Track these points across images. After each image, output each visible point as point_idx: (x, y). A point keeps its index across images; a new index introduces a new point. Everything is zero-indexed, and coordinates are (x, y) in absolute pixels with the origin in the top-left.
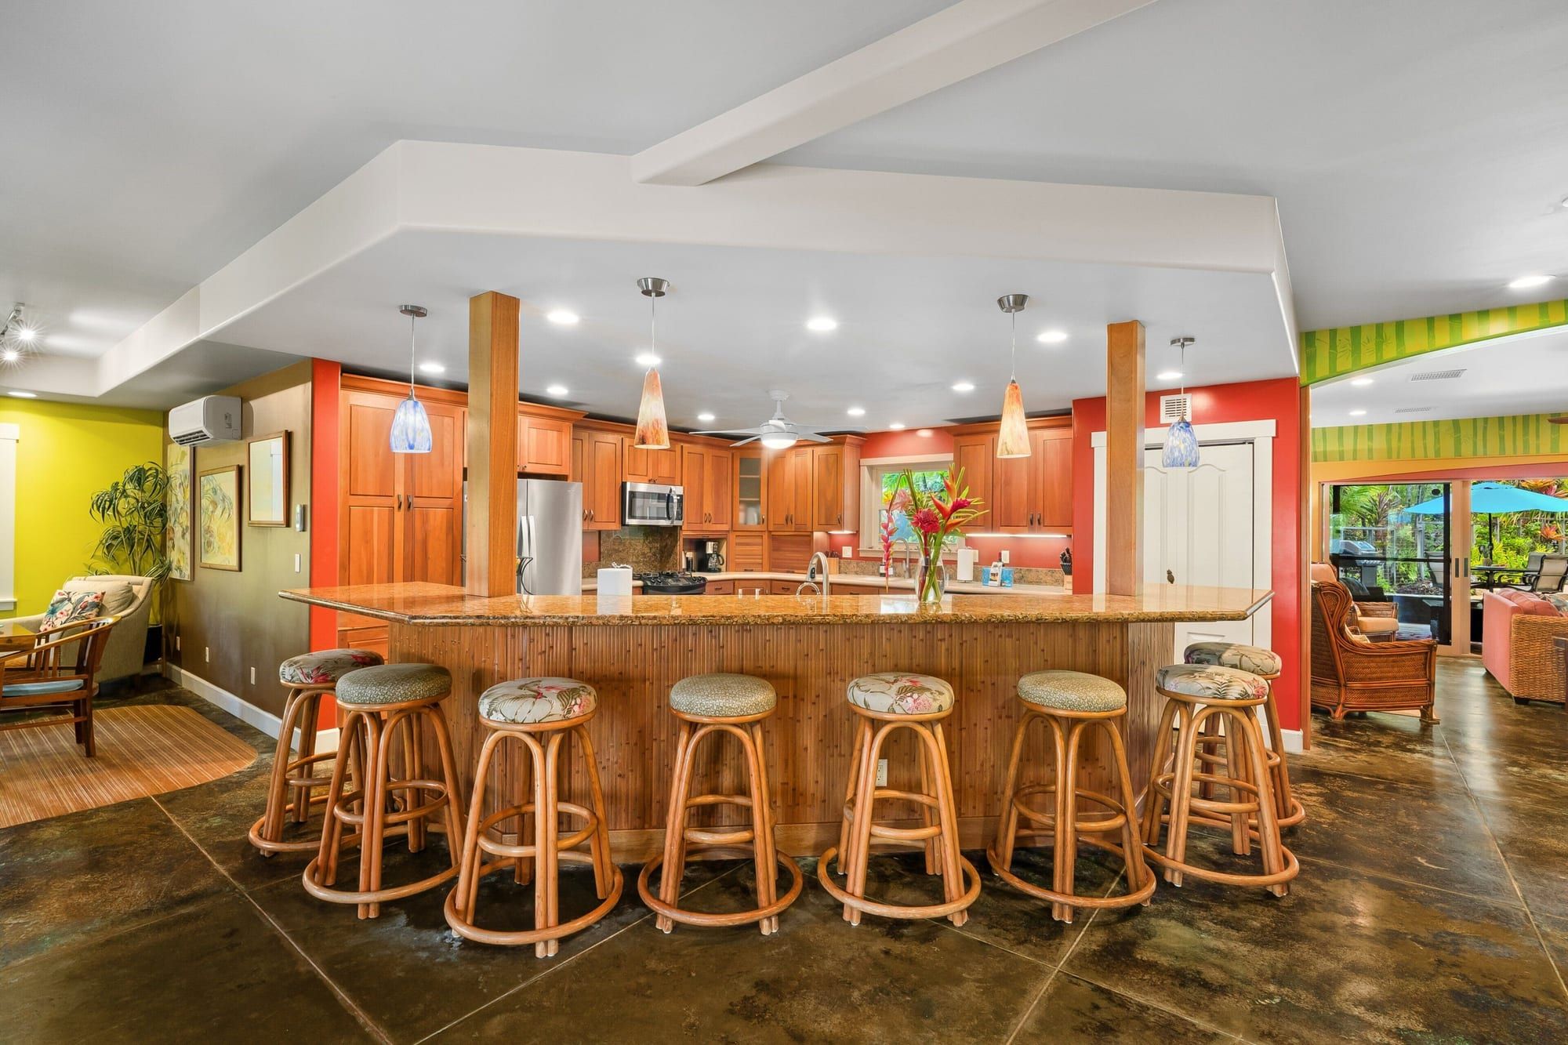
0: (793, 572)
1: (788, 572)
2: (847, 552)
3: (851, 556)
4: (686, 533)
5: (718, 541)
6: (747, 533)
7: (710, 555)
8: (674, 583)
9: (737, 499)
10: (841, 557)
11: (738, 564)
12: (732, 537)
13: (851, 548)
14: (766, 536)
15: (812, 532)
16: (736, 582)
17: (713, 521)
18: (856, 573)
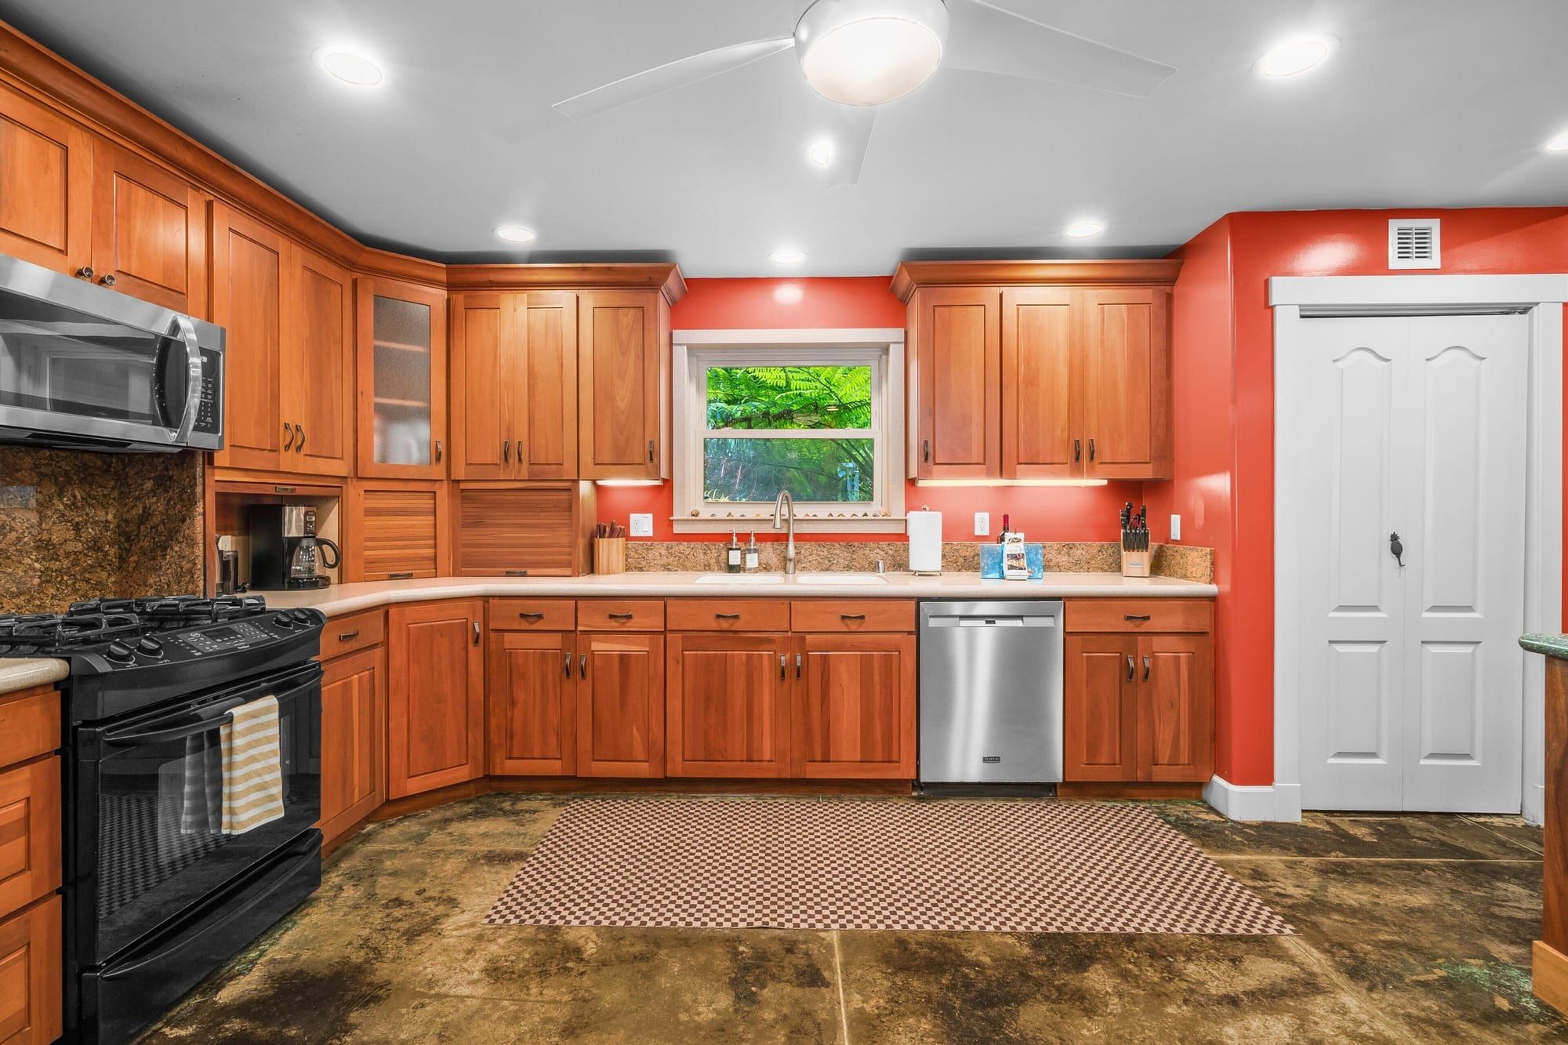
0: (524, 575)
1: (509, 574)
2: (642, 524)
3: (650, 533)
4: (222, 476)
5: (314, 502)
6: (401, 482)
7: (295, 542)
8: (212, 646)
9: (370, 399)
10: (628, 538)
11: (370, 563)
12: (354, 493)
13: (650, 516)
14: (443, 491)
15: (576, 481)
16: (392, 611)
17: (306, 449)
18: (667, 568)
